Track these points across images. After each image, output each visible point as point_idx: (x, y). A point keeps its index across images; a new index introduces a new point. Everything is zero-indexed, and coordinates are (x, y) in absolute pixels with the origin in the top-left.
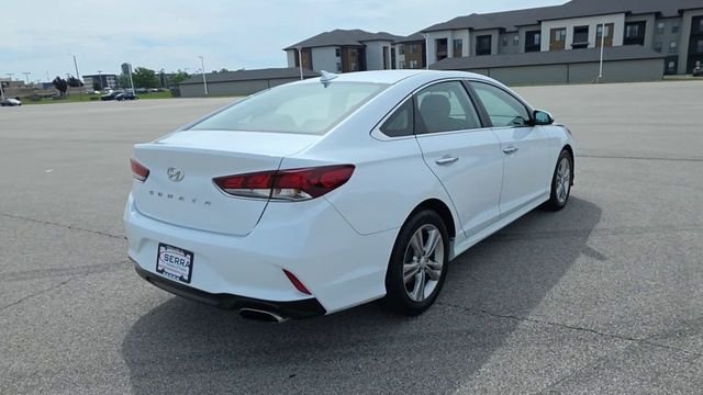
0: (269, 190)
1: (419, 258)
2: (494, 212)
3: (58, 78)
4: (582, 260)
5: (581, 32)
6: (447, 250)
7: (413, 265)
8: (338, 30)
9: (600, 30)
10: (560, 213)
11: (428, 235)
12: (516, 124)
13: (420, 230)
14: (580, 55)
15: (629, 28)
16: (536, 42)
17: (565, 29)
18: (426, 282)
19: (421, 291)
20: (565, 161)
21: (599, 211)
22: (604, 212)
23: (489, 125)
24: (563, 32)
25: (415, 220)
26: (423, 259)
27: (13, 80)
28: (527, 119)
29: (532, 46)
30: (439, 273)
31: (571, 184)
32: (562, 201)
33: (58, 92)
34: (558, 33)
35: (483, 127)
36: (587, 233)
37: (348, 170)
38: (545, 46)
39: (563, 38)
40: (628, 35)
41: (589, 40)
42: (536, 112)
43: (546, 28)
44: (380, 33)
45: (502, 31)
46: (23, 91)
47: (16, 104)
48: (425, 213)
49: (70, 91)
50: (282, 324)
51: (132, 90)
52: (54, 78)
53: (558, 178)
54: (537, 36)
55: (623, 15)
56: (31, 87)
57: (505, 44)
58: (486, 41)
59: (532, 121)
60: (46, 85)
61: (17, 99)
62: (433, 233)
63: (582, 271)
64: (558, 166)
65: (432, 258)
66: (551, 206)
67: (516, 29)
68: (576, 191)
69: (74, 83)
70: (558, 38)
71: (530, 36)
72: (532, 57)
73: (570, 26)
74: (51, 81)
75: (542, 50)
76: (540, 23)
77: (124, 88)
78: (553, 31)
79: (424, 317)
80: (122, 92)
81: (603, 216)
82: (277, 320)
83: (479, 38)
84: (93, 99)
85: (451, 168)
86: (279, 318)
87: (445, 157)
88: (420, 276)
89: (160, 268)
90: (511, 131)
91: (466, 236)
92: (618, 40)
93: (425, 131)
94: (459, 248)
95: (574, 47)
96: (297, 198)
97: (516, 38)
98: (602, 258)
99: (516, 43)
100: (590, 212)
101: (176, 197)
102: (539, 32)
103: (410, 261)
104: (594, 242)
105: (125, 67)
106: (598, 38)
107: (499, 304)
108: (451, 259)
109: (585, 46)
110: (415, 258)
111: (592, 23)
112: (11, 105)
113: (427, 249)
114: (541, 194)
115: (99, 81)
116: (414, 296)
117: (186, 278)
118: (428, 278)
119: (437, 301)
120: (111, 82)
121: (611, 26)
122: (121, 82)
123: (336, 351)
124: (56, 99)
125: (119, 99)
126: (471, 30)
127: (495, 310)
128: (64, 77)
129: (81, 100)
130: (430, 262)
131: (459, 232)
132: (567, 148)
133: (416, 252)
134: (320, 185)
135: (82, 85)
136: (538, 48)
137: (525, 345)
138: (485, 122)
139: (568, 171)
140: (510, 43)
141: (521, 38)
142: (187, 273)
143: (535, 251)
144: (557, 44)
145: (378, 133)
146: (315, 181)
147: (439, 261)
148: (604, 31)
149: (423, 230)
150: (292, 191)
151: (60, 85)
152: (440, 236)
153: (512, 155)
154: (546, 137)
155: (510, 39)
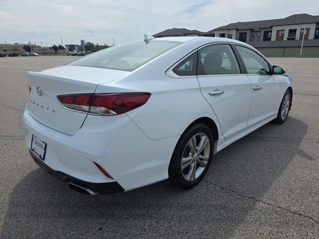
0: (88, 107)
1: (193, 154)
2: (244, 125)
3: (55, 45)
4: (297, 159)
5: (292, 32)
6: (212, 148)
7: (188, 159)
8: (175, 29)
9: (302, 31)
10: (282, 126)
11: (200, 139)
12: (261, 73)
13: (194, 137)
14: (292, 43)
15: (317, 31)
16: (269, 36)
17: (284, 30)
18: (197, 169)
19: (193, 174)
20: (287, 96)
21: (306, 126)
22: (309, 127)
23: (246, 72)
24: (283, 32)
25: (191, 130)
26: (196, 154)
27: (37, 45)
28: (268, 70)
29: (267, 38)
30: (206, 162)
31: (290, 109)
32: (283, 118)
33: (54, 51)
34: (280, 32)
35: (241, 73)
36: (299, 140)
37: (146, 96)
38: (273, 38)
39: (283, 36)
40: (317, 34)
41: (296, 36)
42: (274, 66)
43: (274, 30)
44: (194, 30)
45: (252, 30)
46: (40, 50)
47: (36, 56)
48: (199, 126)
49: (59, 51)
50: (93, 196)
51: (84, 52)
52: (53, 45)
53: (283, 105)
54: (270, 33)
55: (315, 24)
56: (44, 49)
57: (253, 37)
58: (244, 35)
59: (271, 72)
60: (50, 48)
61: (38, 53)
62: (204, 138)
63: (299, 167)
64: (283, 100)
65: (202, 153)
66: (277, 121)
67: (259, 30)
68: (292, 114)
69: (61, 47)
70: (280, 35)
71: (266, 33)
72: (267, 43)
73: (287, 29)
74: (51, 47)
75: (272, 40)
76: (272, 27)
77: (81, 51)
78: (278, 31)
79: (194, 191)
80: (80, 52)
81: (308, 130)
82: (90, 194)
83: (241, 34)
84: (68, 55)
85: (218, 98)
86: (91, 193)
87: (215, 91)
88: (193, 165)
89: (32, 148)
90: (258, 77)
91: (225, 139)
92: (311, 36)
93: (203, 73)
94: (219, 147)
95: (288, 39)
96: (107, 113)
97: (259, 34)
98: (311, 159)
99: (259, 37)
100: (301, 126)
101: (40, 105)
102: (271, 32)
103: (187, 156)
104: (304, 146)
105: (82, 42)
106: (301, 35)
107: (244, 186)
108: (215, 153)
109: (294, 39)
110: (190, 154)
111: (298, 28)
112: (35, 56)
113: (199, 148)
114: (272, 114)
115: (71, 48)
116: (188, 178)
117: (42, 157)
118: (198, 166)
119: (203, 180)
120: (76, 48)
121: (308, 29)
122: (80, 48)
123: (133, 212)
124: (53, 54)
125: (78, 55)
126: (237, 30)
127: (240, 191)
128: (57, 45)
129: (64, 55)
130: (200, 156)
131: (221, 137)
132: (290, 89)
133: (191, 150)
134: (123, 105)
135: (64, 48)
136: (270, 39)
137: (261, 224)
138: (243, 70)
139: (289, 102)
140: (256, 36)
141: (262, 34)
142: (43, 154)
143: (268, 149)
144: (279, 38)
145: (171, 72)
146: (120, 102)
147: (207, 155)
148: (305, 32)
149: (196, 136)
150: (103, 109)
151: (55, 48)
152: (208, 140)
153: (258, 92)
154: (279, 81)
155: (256, 35)
